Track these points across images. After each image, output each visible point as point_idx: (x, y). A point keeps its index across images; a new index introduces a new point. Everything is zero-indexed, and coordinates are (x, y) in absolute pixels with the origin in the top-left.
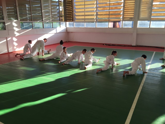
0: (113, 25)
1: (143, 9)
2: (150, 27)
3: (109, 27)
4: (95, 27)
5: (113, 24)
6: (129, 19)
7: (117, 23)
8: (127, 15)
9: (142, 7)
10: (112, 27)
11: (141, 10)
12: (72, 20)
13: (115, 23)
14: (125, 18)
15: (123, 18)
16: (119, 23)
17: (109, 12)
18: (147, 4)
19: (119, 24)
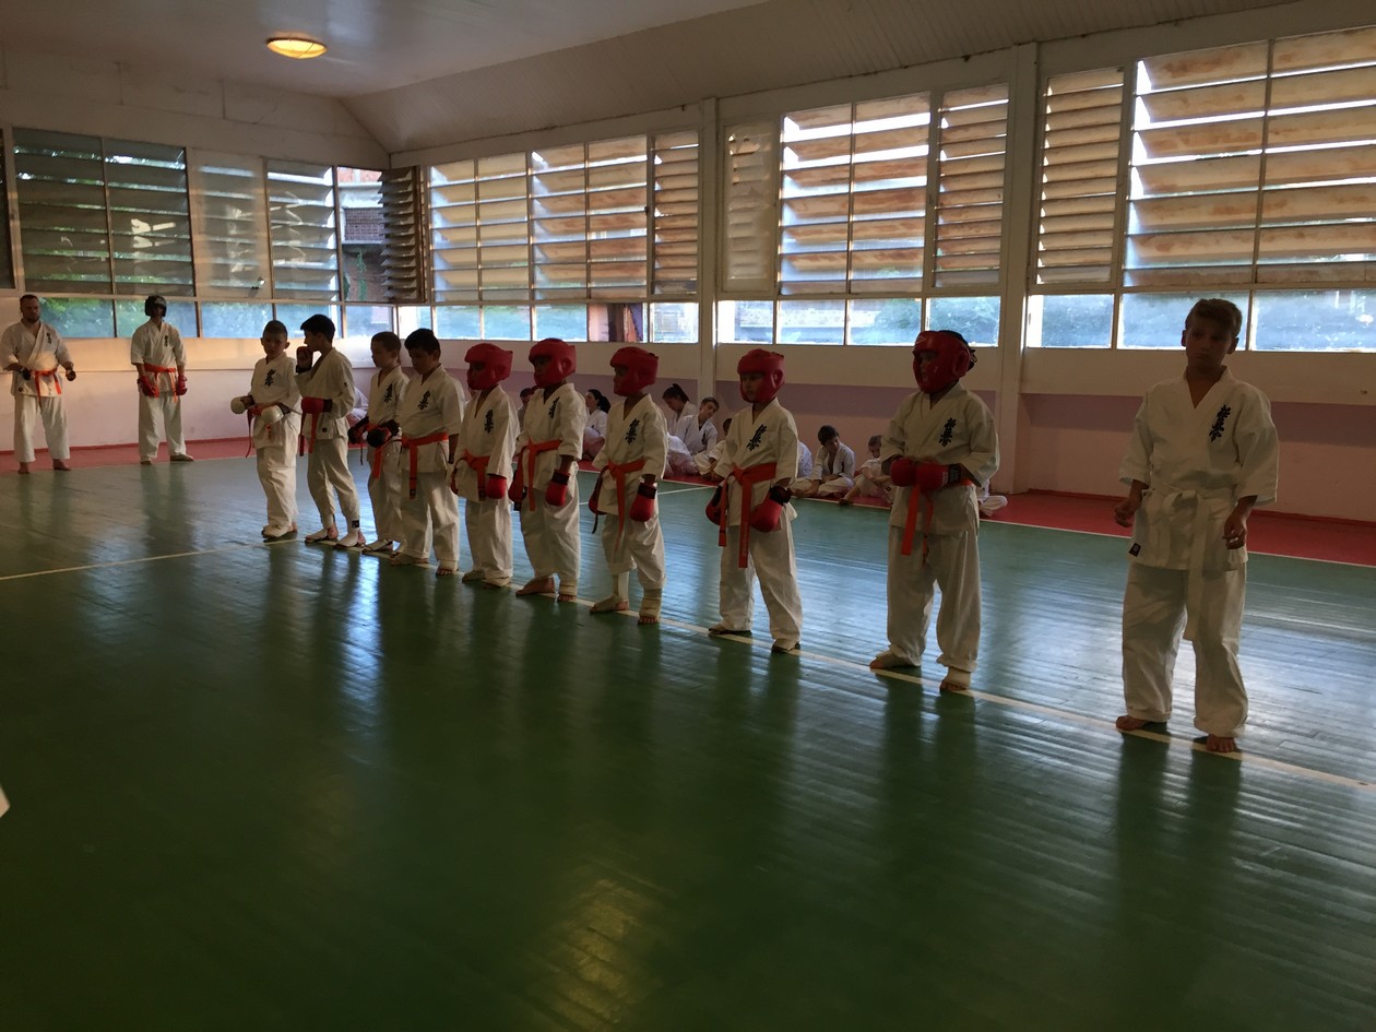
0: (607, 329)
1: (737, 226)
2: (778, 342)
3: (592, 339)
4: (528, 339)
5: (606, 321)
6: (680, 288)
7: (627, 316)
8: (671, 263)
9: (733, 220)
10: (606, 338)
11: (732, 234)
12: (414, 295)
13: (616, 311)
14: (662, 283)
15: (653, 282)
16: (635, 311)
17: (588, 244)
18: (754, 195)
19: (634, 322)
